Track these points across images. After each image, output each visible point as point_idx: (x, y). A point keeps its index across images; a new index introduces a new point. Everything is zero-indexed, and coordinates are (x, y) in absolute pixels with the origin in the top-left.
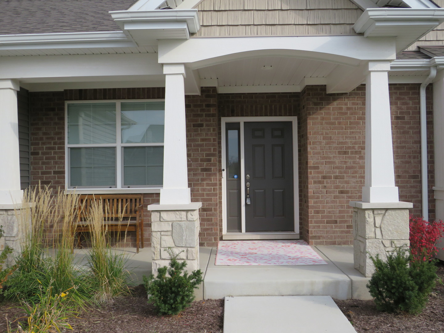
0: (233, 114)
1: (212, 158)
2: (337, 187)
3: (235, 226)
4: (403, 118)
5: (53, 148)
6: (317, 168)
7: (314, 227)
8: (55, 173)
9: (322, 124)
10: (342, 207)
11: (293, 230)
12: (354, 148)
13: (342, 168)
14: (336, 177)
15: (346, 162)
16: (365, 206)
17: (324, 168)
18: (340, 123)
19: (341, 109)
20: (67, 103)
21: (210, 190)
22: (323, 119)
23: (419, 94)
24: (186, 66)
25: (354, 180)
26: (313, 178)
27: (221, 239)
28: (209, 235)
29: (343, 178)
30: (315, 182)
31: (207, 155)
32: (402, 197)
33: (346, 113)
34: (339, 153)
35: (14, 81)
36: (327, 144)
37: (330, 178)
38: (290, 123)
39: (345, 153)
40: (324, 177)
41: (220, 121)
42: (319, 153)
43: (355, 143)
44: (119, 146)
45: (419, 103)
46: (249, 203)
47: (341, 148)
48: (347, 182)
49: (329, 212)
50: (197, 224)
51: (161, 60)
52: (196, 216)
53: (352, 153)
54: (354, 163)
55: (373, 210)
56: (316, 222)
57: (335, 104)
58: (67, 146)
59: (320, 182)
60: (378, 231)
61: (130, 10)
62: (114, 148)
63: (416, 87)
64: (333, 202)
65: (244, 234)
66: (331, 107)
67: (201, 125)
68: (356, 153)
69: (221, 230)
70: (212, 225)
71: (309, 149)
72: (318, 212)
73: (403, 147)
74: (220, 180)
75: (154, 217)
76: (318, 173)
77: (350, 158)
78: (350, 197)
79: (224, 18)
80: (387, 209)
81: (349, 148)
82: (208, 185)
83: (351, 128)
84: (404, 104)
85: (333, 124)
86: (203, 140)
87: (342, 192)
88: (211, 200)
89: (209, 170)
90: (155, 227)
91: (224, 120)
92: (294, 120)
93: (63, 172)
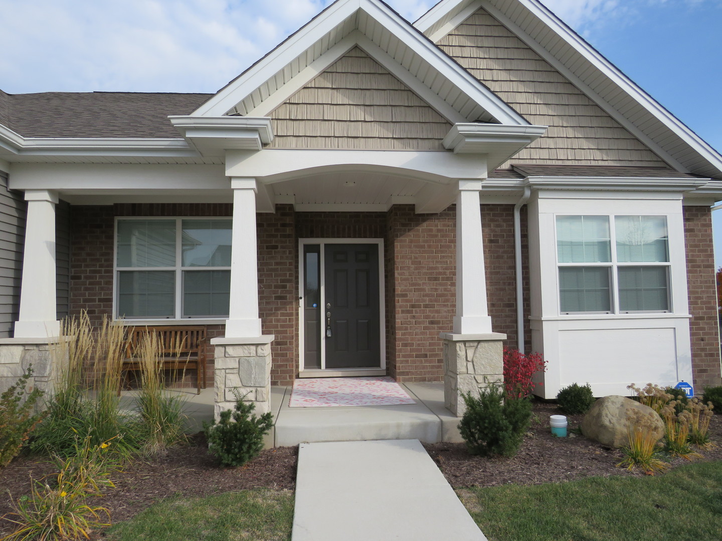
0: (312, 235)
1: (288, 285)
2: (427, 317)
3: (313, 361)
4: (497, 241)
5: (99, 272)
6: (406, 295)
7: (402, 362)
8: (100, 300)
9: (410, 247)
10: (432, 339)
11: (378, 365)
12: (445, 273)
13: (433, 296)
14: (426, 306)
15: (436, 290)
16: (456, 337)
17: (413, 296)
18: (429, 246)
19: (431, 230)
20: (117, 219)
21: (285, 321)
22: (411, 241)
23: (513, 215)
24: (258, 180)
25: (446, 309)
26: (400, 307)
27: (298, 377)
28: (283, 372)
29: (433, 306)
30: (403, 312)
31: (282, 281)
32: (496, 328)
33: (436, 236)
34: (430, 279)
35: (51, 192)
36: (416, 269)
37: (419, 306)
38: (377, 245)
39: (436, 279)
40: (413, 306)
41: (297, 242)
42: (407, 279)
43: (446, 268)
44: (179, 269)
45: (513, 225)
46: (329, 335)
47: (431, 274)
48: (438, 312)
49: (419, 345)
50: (269, 360)
51: (228, 173)
52: (267, 351)
53: (443, 279)
54: (446, 290)
55: (465, 342)
56: (404, 356)
57: (425, 225)
58: (116, 269)
59: (408, 312)
60: (470, 365)
61: (194, 115)
62: (173, 273)
63: (510, 208)
64: (422, 333)
65: (323, 371)
66: (420, 228)
67: (276, 247)
68: (448, 279)
69: (297, 367)
70: (287, 360)
71: (396, 275)
72: (405, 345)
73: (498, 273)
74: (297, 310)
75: (218, 352)
76: (407, 301)
77: (441, 285)
78: (440, 328)
79: (301, 129)
80: (479, 342)
81: (440, 273)
82: (282, 315)
83: (442, 252)
84: (498, 226)
85: (423, 247)
86: (277, 264)
87: (432, 323)
88: (285, 332)
89: (284, 298)
90: (219, 364)
91: (302, 242)
92: (380, 242)
93: (111, 300)
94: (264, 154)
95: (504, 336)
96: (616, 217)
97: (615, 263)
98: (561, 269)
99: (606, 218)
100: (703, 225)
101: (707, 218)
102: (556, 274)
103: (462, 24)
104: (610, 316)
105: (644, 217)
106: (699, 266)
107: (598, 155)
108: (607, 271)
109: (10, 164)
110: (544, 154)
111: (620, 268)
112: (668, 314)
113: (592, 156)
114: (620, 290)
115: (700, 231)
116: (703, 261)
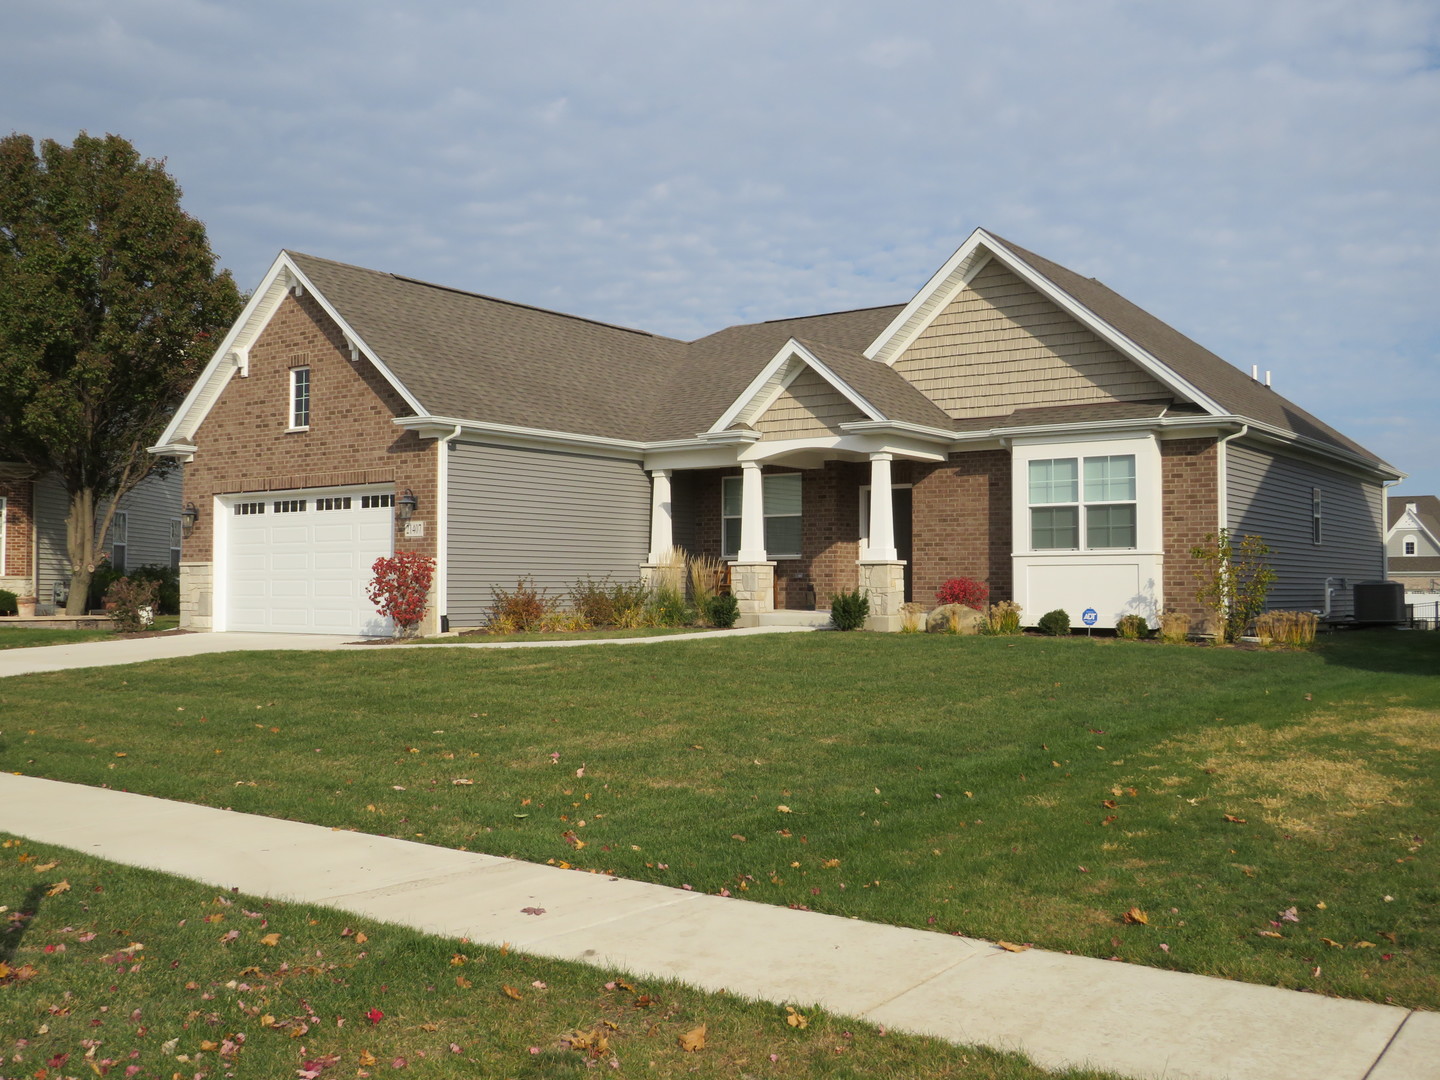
1: (833, 528)
2: (937, 554)
5: (712, 519)
6: (920, 535)
7: (917, 593)
8: (714, 541)
9: (924, 493)
10: (941, 573)
12: (952, 515)
13: (942, 535)
14: (936, 545)
15: (945, 530)
17: (926, 536)
18: (940, 491)
19: (942, 477)
20: (724, 478)
21: (831, 557)
22: (925, 488)
24: (761, 460)
25: (953, 547)
26: (916, 545)
29: (942, 545)
30: (918, 549)
31: (830, 524)
32: (899, 558)
33: (946, 482)
34: (940, 521)
35: (665, 471)
36: (929, 511)
37: (931, 545)
39: (945, 520)
40: (926, 545)
43: (954, 511)
47: (941, 516)
48: (946, 550)
49: (930, 579)
51: (739, 459)
53: (951, 520)
54: (953, 530)
56: (918, 588)
57: (937, 472)
58: (723, 517)
59: (922, 550)
64: (934, 568)
66: (933, 475)
67: (825, 497)
68: (955, 520)
71: (913, 518)
72: (919, 578)
73: (997, 514)
76: (921, 540)
77: (949, 526)
78: (948, 564)
79: (777, 426)
80: (873, 565)
81: (949, 515)
82: (830, 552)
83: (951, 496)
84: (998, 470)
85: (935, 492)
86: (826, 510)
87: (941, 559)
89: (831, 538)
91: (863, 489)
93: (720, 541)
94: (757, 445)
95: (905, 562)
96: (1086, 459)
97: (1081, 503)
98: (1035, 511)
99: (1074, 461)
100: (1206, 458)
101: (1212, 450)
102: (1028, 513)
103: (974, 279)
104: (1076, 552)
105: (1112, 457)
106: (1200, 502)
107: (1102, 393)
108: (1075, 509)
109: (644, 455)
110: (1047, 396)
111: (1090, 508)
112: (1132, 551)
113: (1095, 394)
114: (1090, 529)
115: (1203, 464)
116: (1204, 496)
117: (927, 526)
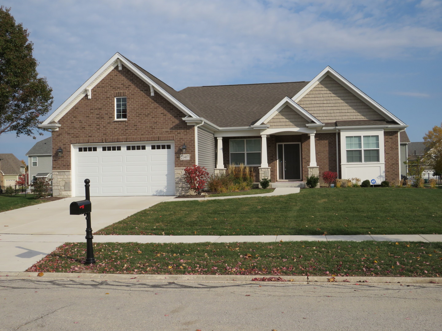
0: (280, 142)
1: (274, 156)
3: (281, 177)
4: (331, 143)
5: (226, 154)
6: (305, 158)
8: (227, 161)
9: (306, 145)
11: (300, 179)
20: (230, 140)
22: (307, 144)
23: (336, 136)
24: (267, 135)
26: (304, 161)
27: (277, 181)
28: (273, 179)
30: (304, 163)
31: (272, 155)
32: (317, 165)
35: (223, 137)
38: (299, 144)
41: (276, 144)
42: (306, 154)
43: (317, 151)
44: (246, 152)
45: (336, 138)
46: (286, 170)
50: (270, 172)
51: (261, 134)
52: (269, 170)
55: (310, 168)
58: (230, 152)
59: (306, 163)
60: (311, 172)
61: (254, 125)
62: (244, 153)
63: (335, 134)
65: (284, 180)
67: (270, 146)
69: (277, 178)
70: (274, 176)
72: (305, 172)
74: (276, 163)
75: (260, 170)
76: (306, 160)
79: (275, 124)
80: (313, 168)
82: (272, 164)
86: (271, 150)
88: (273, 168)
89: (273, 159)
90: (260, 172)
91: (277, 144)
92: (300, 143)
93: (229, 161)
94: (268, 130)
96: (364, 136)
97: (363, 149)
98: (347, 151)
99: (360, 137)
100: (395, 137)
101: (397, 135)
102: (345, 152)
103: (322, 81)
104: (361, 163)
105: (371, 136)
106: (394, 149)
107: (363, 117)
108: (360, 151)
110: (346, 117)
111: (365, 150)
112: (378, 163)
113: (360, 117)
114: (364, 156)
115: (394, 138)
116: (395, 147)
117: (307, 156)
